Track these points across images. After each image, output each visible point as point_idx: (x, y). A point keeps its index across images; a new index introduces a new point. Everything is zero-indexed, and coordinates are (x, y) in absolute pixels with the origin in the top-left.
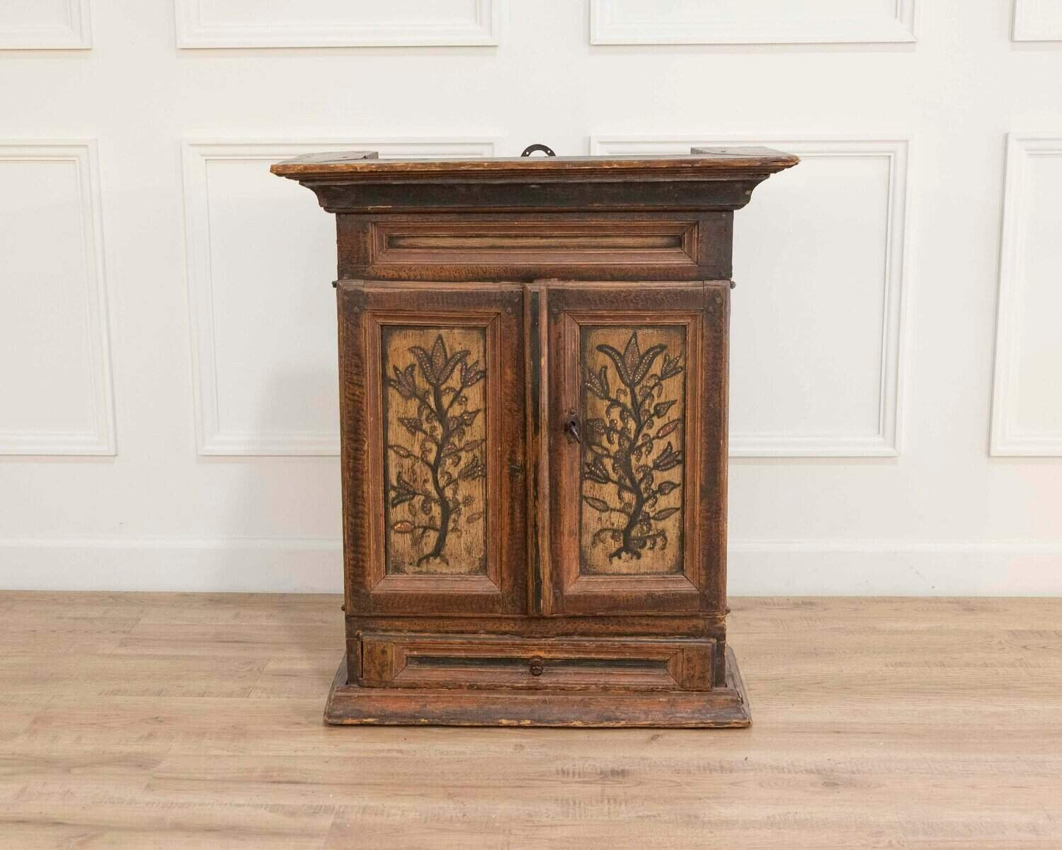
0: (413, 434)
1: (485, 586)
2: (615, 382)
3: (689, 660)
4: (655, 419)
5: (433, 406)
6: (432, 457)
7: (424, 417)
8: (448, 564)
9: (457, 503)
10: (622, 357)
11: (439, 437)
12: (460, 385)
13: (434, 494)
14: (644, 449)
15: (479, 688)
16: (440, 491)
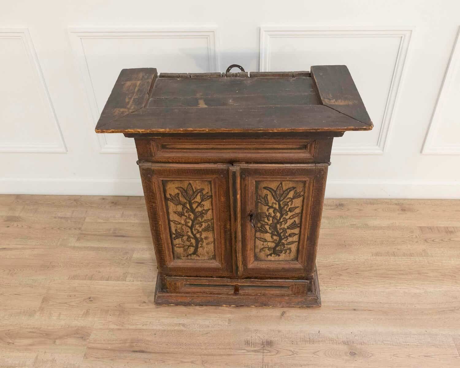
0: (181, 217)
1: (215, 264)
2: (271, 200)
3: (298, 288)
4: (289, 213)
5: (189, 207)
6: (190, 224)
7: (185, 211)
8: (199, 257)
9: (202, 239)
10: (275, 192)
11: (192, 218)
12: (200, 201)
13: (192, 236)
14: (283, 223)
15: (214, 294)
16: (194, 235)
